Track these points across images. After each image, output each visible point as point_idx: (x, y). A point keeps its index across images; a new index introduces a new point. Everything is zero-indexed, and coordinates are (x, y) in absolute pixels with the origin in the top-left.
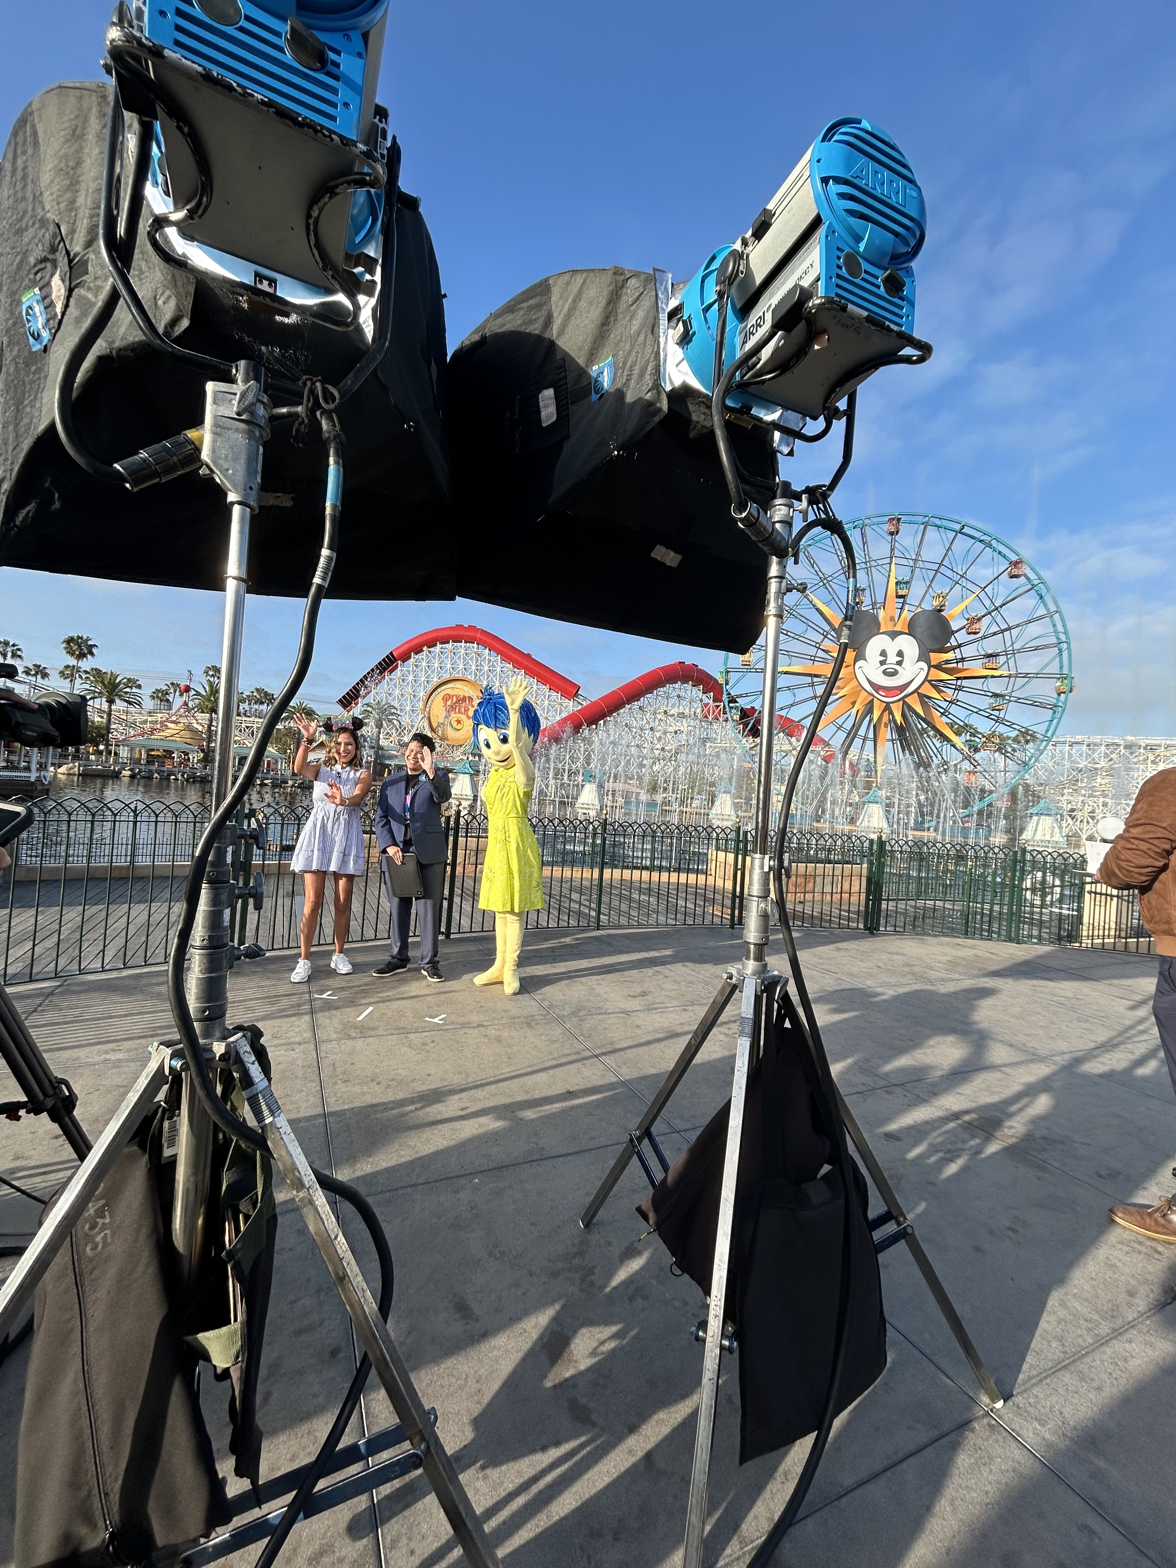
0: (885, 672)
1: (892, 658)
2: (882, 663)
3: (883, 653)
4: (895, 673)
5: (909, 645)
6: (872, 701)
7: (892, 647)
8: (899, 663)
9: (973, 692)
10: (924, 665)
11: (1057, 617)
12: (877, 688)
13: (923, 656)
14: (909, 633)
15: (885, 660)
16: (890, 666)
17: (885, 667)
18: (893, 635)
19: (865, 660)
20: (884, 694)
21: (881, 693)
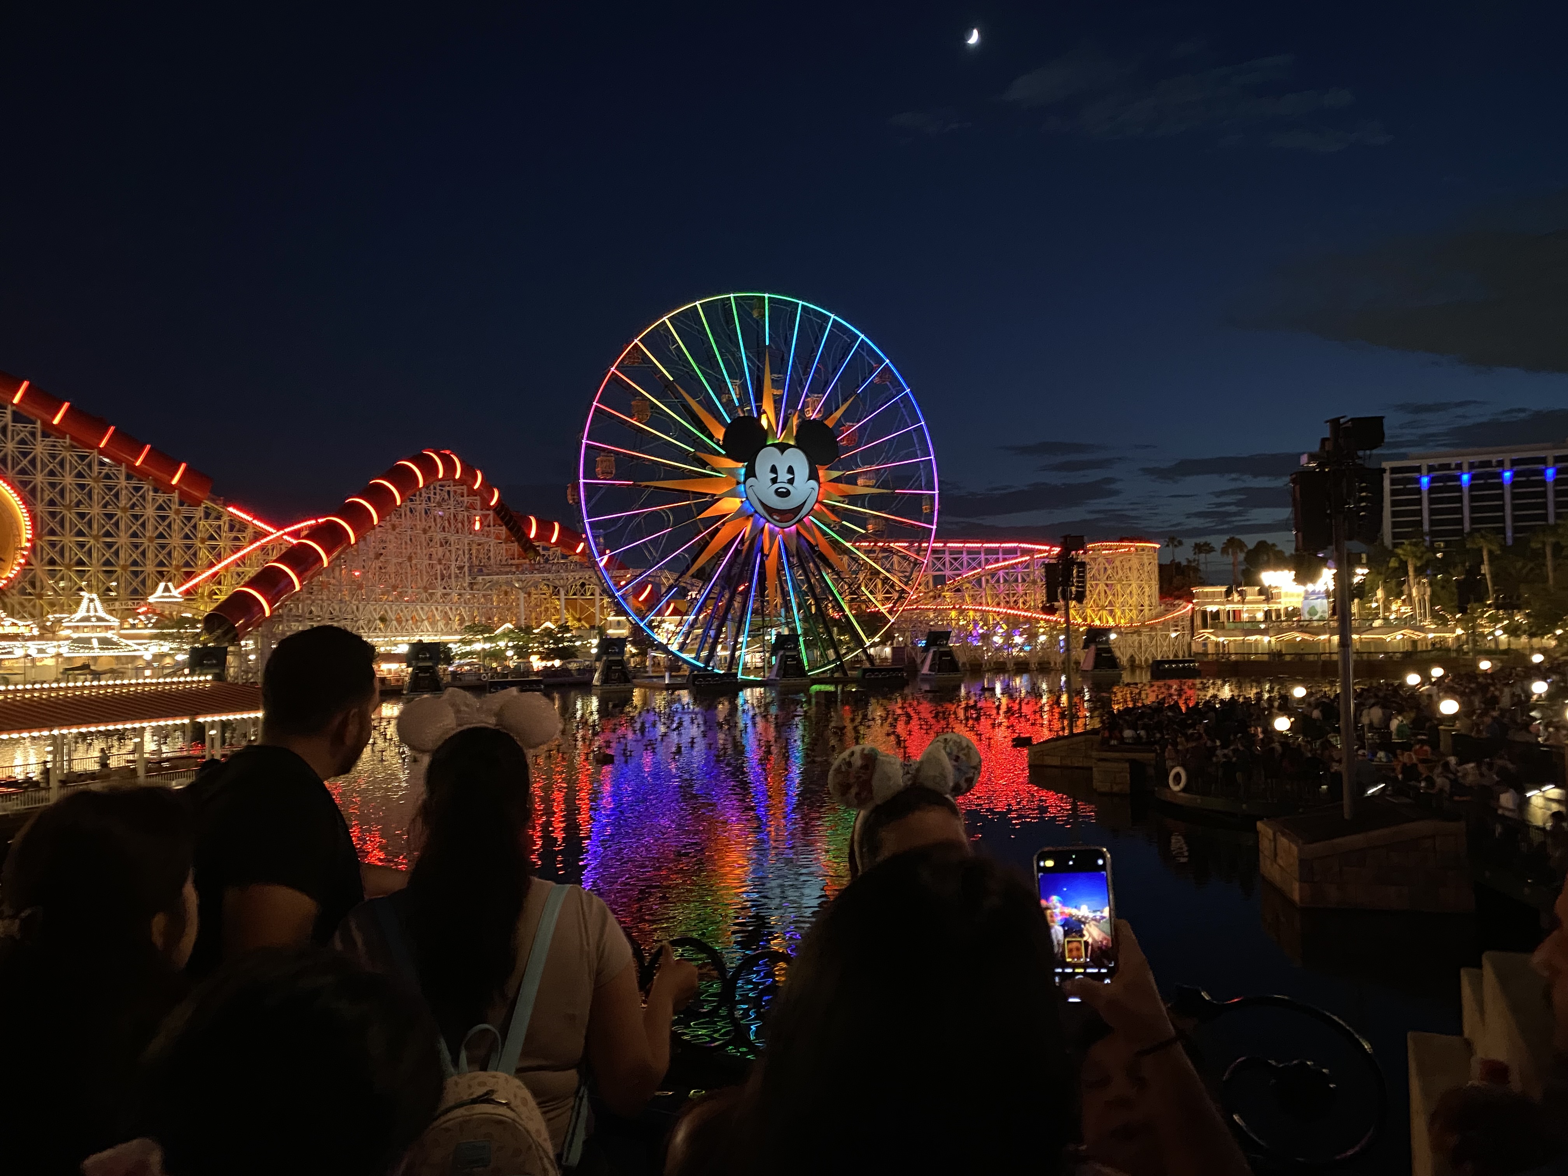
0: (777, 493)
1: (784, 476)
2: (774, 481)
4: (787, 494)
5: (798, 460)
7: (783, 461)
8: (791, 481)
10: (814, 484)
12: (770, 511)
13: (813, 475)
14: (798, 446)
15: (776, 478)
16: (782, 485)
17: (777, 486)
18: (782, 447)
19: (755, 476)
20: (778, 518)
21: (775, 517)
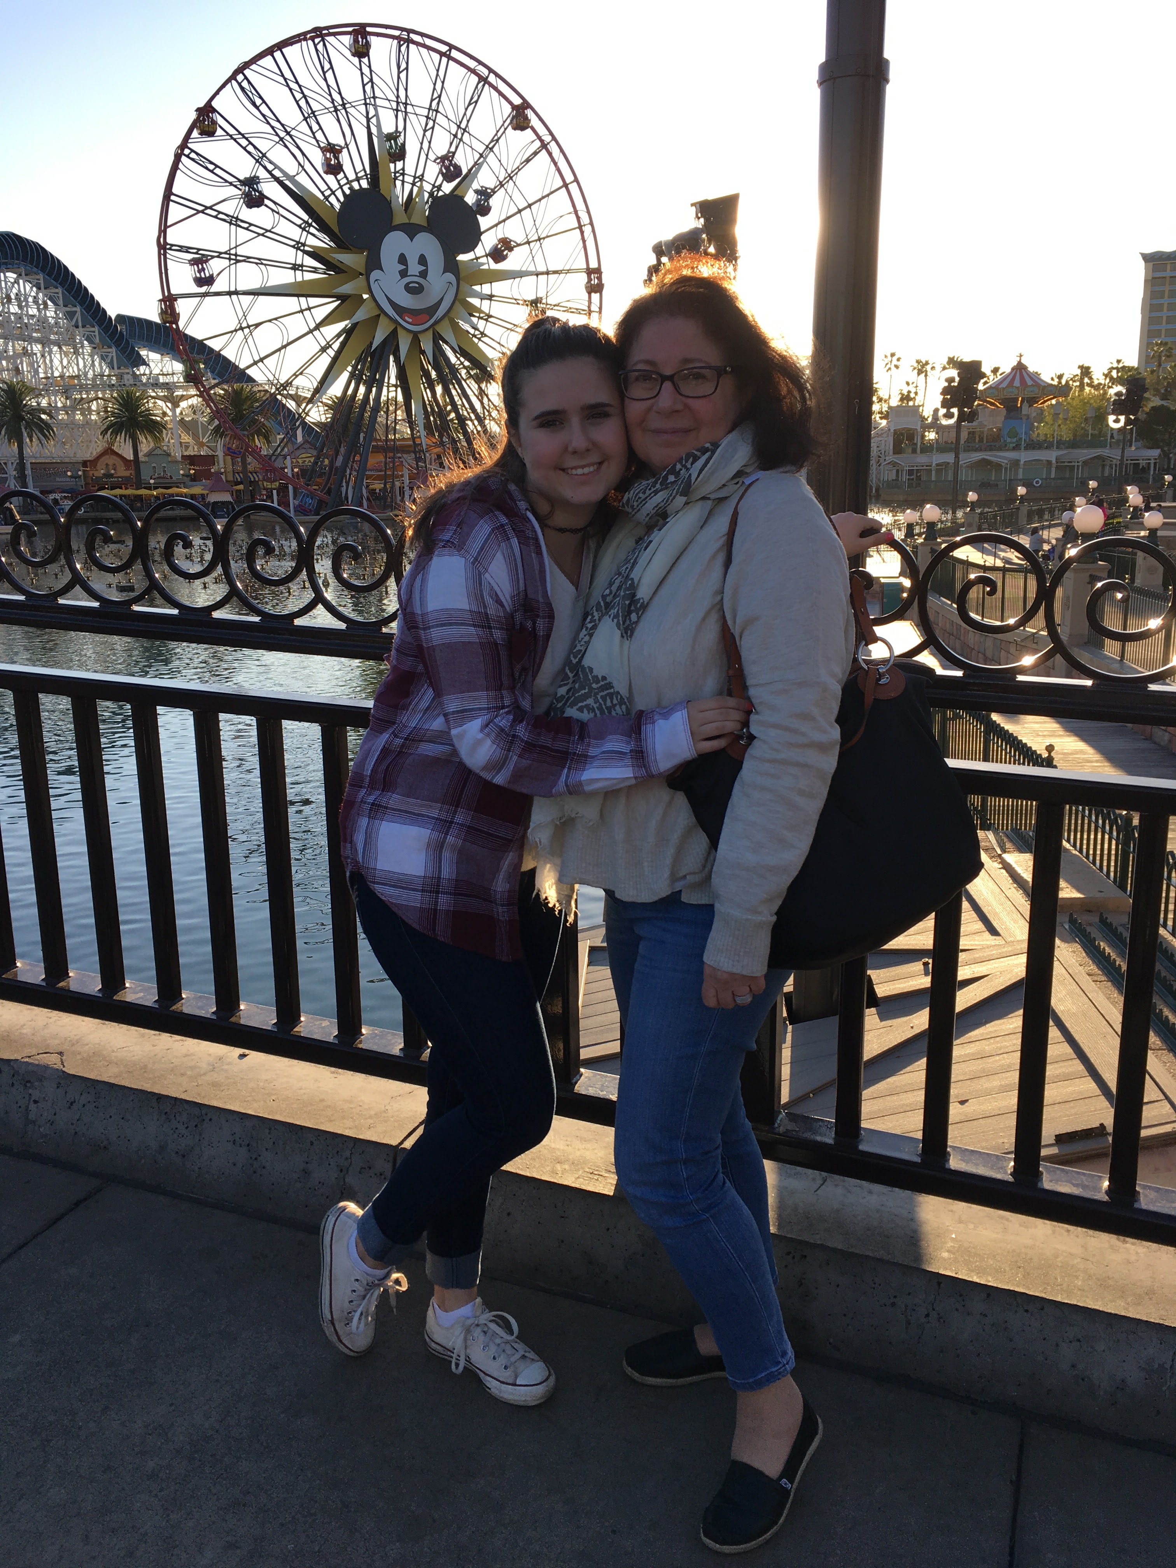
0: (408, 288)
1: (414, 267)
2: (403, 274)
3: (402, 259)
4: (419, 290)
5: (430, 245)
6: (396, 328)
7: (411, 249)
8: (424, 274)
10: (452, 277)
11: (573, 188)
12: (400, 311)
14: (428, 229)
15: (406, 270)
16: (413, 278)
17: (407, 280)
18: (411, 231)
19: (381, 268)
20: (411, 320)
21: (408, 319)
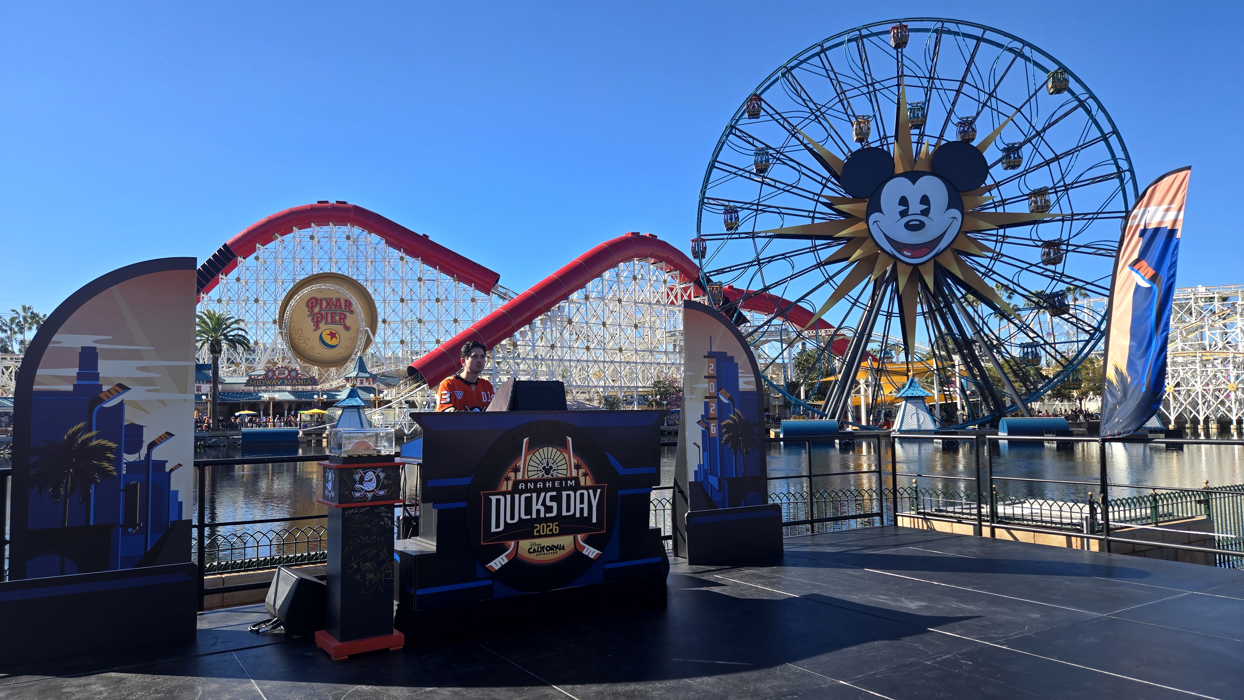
1: (915, 207)
4: (921, 226)
6: (895, 265)
8: (925, 213)
9: (1020, 242)
10: (956, 213)
13: (954, 202)
14: (933, 173)
18: (913, 176)
19: (881, 211)
20: (909, 254)
21: (905, 253)
